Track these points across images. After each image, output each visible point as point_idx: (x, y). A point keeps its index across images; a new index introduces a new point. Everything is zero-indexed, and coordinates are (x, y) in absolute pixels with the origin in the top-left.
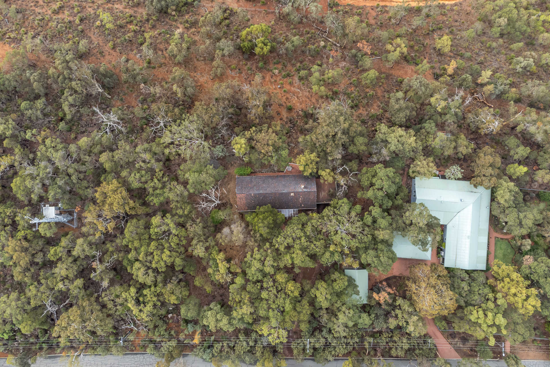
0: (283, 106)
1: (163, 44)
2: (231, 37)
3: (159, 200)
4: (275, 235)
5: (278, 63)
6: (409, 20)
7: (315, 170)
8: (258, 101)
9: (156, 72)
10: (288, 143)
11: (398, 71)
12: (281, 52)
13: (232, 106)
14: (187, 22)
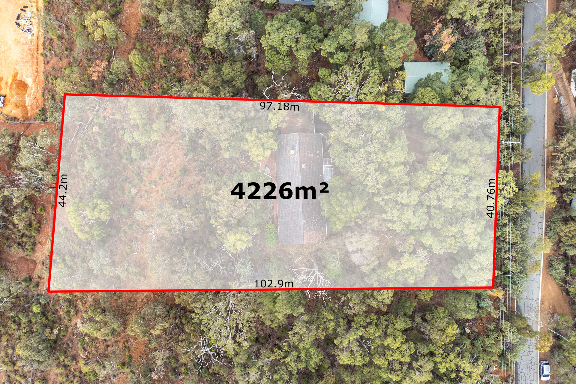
0: (180, 181)
1: (98, 345)
2: (88, 252)
3: (314, 354)
4: (363, 190)
5: (123, 189)
6: (61, 12)
7: (271, 134)
8: (172, 216)
9: (136, 355)
10: (231, 173)
11: (132, 26)
12: (106, 185)
13: (181, 251)
14: (68, 312)
